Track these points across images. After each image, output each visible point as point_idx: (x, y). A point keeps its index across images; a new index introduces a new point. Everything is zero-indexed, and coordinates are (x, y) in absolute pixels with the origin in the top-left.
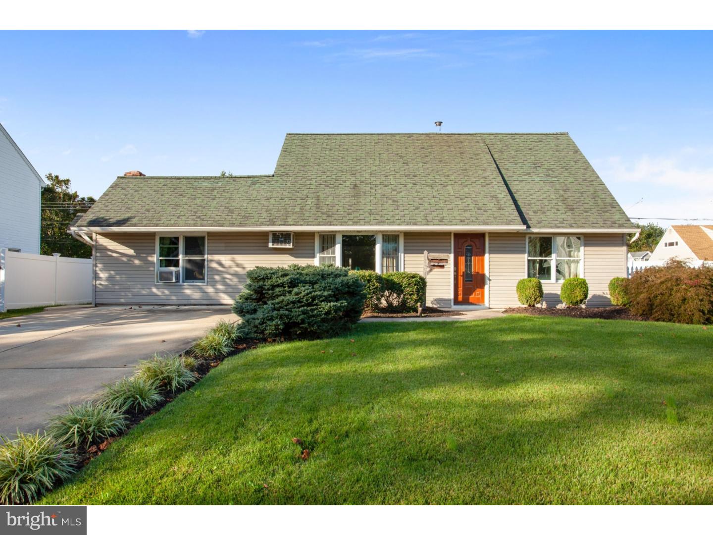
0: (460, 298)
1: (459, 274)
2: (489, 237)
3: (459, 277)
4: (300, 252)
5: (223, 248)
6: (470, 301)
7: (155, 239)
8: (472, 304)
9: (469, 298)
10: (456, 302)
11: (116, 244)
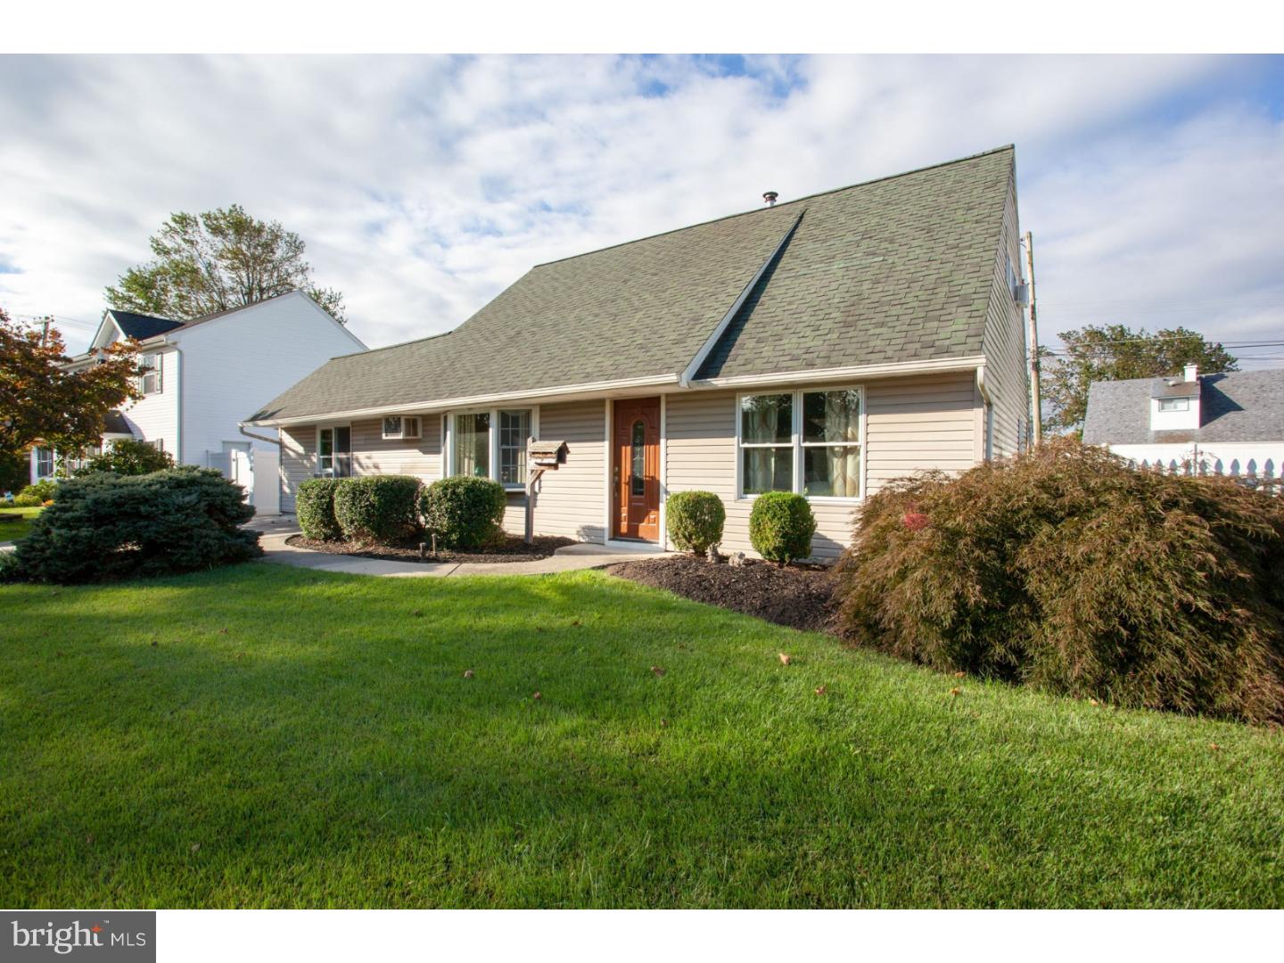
0: (624, 527)
1: (623, 480)
2: (667, 403)
3: (623, 486)
4: (427, 444)
5: (362, 442)
6: (641, 534)
7: (314, 433)
8: (642, 541)
9: (637, 527)
10: (616, 534)
11: (292, 440)
